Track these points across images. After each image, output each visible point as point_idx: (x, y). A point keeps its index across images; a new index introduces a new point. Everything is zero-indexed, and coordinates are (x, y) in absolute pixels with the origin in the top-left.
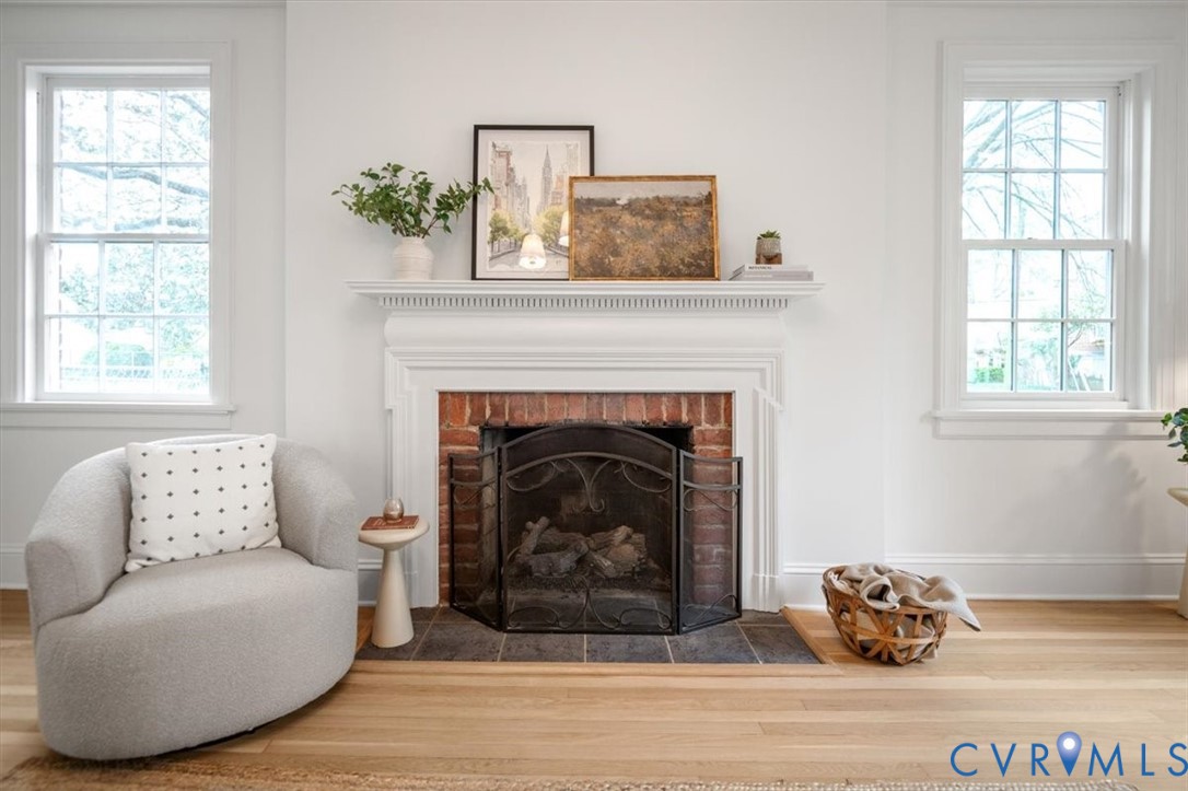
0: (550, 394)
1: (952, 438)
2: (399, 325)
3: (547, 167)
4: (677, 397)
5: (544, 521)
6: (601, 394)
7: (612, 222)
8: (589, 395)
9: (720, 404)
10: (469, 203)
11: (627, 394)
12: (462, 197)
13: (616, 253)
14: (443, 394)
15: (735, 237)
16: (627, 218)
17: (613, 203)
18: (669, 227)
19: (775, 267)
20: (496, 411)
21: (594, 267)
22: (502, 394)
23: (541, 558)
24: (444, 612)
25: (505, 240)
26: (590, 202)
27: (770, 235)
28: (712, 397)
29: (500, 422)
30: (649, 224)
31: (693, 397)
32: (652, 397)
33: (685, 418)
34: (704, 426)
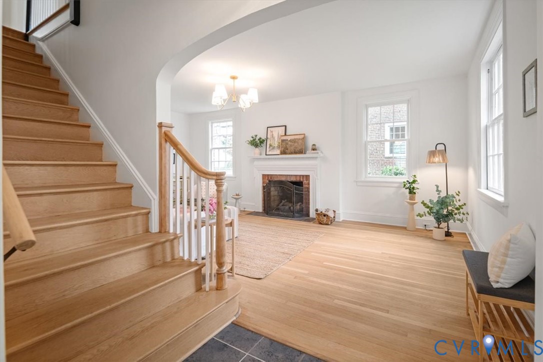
0: (279, 175)
1: (360, 186)
2: (256, 163)
3: (278, 134)
4: (300, 176)
5: (286, 200)
6: (287, 175)
7: (287, 144)
8: (285, 175)
9: (307, 177)
10: (265, 141)
11: (291, 175)
12: (264, 141)
13: (287, 149)
14: (263, 175)
15: (310, 145)
16: (289, 143)
17: (287, 140)
18: (296, 144)
19: (315, 151)
20: (271, 178)
21: (284, 152)
22: (272, 175)
23: (283, 207)
24: (262, 212)
25: (271, 147)
26: (284, 140)
27: (314, 145)
28: (306, 176)
29: (271, 180)
30: (293, 144)
31: (303, 176)
32: (296, 176)
33: (302, 180)
34: (305, 182)
